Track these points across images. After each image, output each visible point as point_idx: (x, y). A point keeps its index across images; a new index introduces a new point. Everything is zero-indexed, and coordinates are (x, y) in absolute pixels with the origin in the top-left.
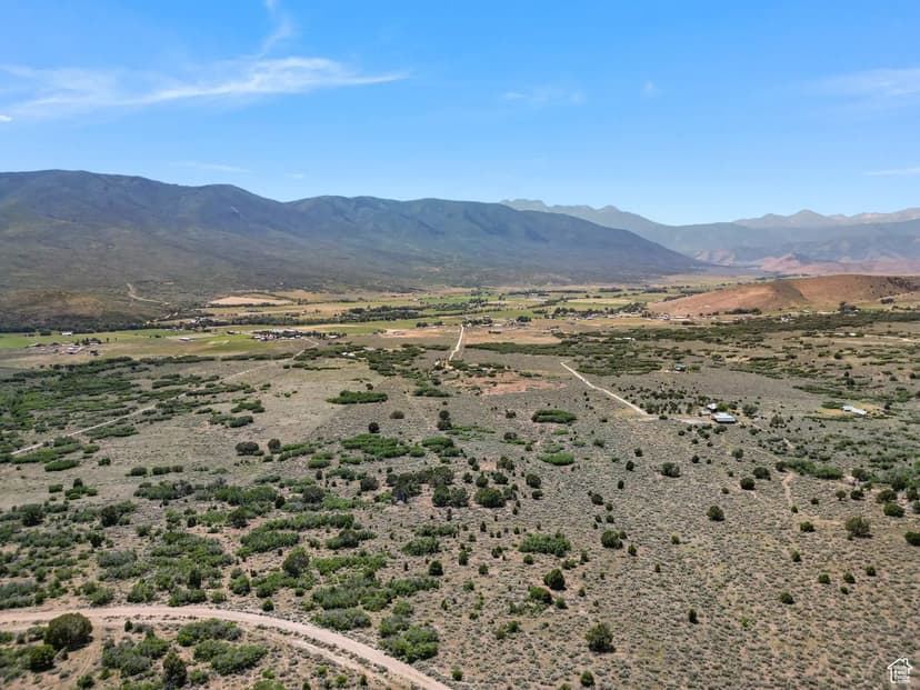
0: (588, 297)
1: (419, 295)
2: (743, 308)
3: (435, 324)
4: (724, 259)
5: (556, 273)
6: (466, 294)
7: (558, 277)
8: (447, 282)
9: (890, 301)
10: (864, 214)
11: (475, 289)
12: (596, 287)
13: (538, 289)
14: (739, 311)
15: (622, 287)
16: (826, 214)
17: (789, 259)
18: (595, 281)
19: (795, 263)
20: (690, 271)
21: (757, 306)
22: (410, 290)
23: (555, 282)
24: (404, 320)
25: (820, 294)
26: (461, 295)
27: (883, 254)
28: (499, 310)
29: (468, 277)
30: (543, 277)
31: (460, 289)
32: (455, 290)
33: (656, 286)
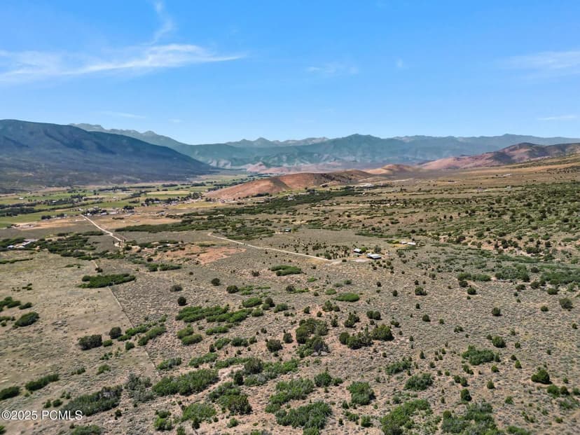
0: (158, 190)
1: (23, 195)
2: (261, 193)
3: (58, 216)
4: (225, 164)
5: (128, 175)
6: (64, 192)
7: (130, 177)
8: (42, 183)
9: (326, 186)
10: (288, 141)
11: (69, 188)
12: (159, 184)
13: (120, 186)
14: (259, 195)
15: (176, 183)
16: (271, 140)
17: (261, 165)
18: (158, 180)
19: (264, 167)
20: (211, 173)
21: (266, 192)
22: (12, 191)
23: (129, 181)
24: (24, 215)
25: (294, 184)
26: (60, 193)
27: (302, 162)
28: (101, 202)
29: (59, 179)
30: (120, 178)
31: (56, 189)
32: (52, 189)
33: (196, 182)
